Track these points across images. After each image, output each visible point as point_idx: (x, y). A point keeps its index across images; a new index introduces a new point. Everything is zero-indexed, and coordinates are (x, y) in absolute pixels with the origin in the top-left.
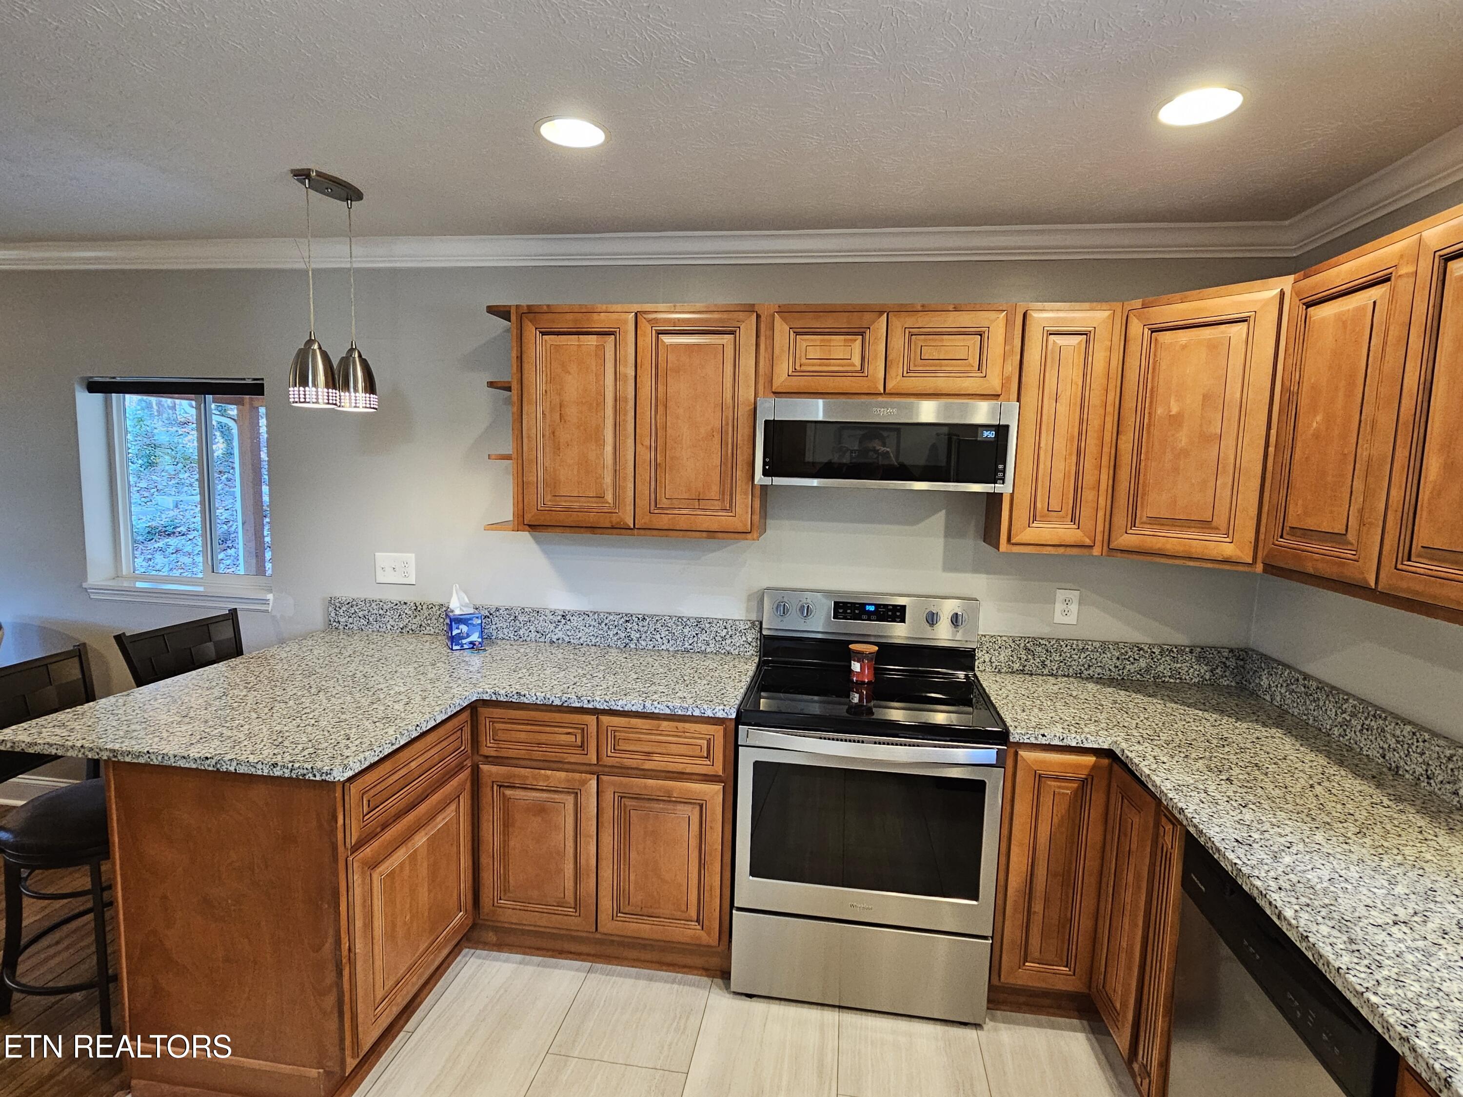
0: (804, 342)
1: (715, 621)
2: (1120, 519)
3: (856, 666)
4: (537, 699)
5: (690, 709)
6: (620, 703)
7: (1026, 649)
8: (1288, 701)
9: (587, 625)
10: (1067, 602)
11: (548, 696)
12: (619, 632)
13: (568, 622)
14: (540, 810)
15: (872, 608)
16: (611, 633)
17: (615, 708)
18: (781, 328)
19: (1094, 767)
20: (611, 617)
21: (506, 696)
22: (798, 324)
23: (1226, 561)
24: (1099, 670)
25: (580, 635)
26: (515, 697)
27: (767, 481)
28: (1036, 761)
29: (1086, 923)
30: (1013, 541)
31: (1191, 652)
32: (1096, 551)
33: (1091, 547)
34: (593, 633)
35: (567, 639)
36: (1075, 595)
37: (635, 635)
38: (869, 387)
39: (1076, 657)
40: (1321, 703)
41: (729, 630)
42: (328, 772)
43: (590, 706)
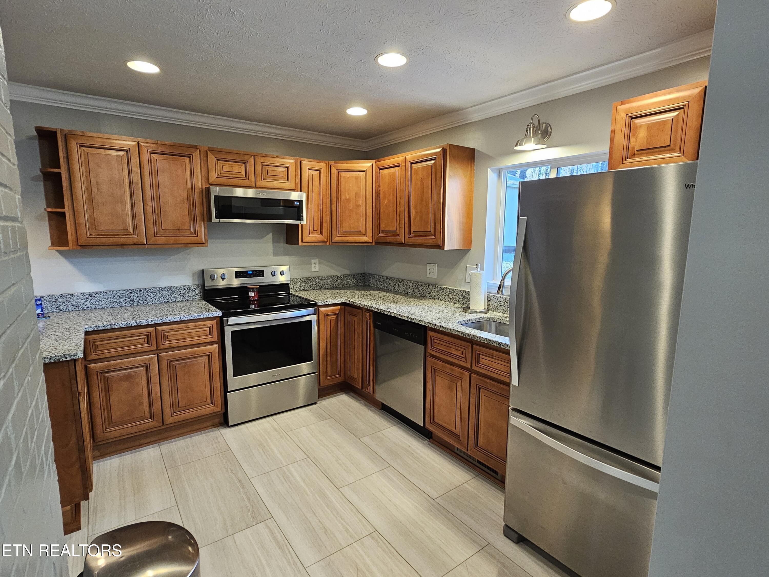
0: (221, 164)
1: (179, 287)
2: (334, 232)
3: (252, 294)
4: (122, 325)
5: (202, 315)
6: (168, 319)
7: (304, 281)
8: (379, 285)
9: (106, 298)
10: (315, 263)
11: (129, 322)
12: (126, 299)
13: (94, 298)
14: (128, 378)
15: (251, 272)
16: (122, 300)
17: (166, 321)
18: (211, 157)
19: (340, 309)
20: (121, 292)
21: (104, 326)
22: (218, 156)
23: (365, 243)
24: (327, 286)
25: (102, 303)
26: (109, 326)
27: (218, 220)
28: (325, 311)
29: (342, 359)
30: (304, 241)
31: (351, 276)
32: (328, 244)
33: (326, 242)
34: (110, 301)
35: (94, 307)
36: (317, 261)
37: (136, 299)
38: (250, 184)
39: (320, 282)
40: (388, 282)
41: (187, 290)
42: (75, 354)
43: (153, 323)
